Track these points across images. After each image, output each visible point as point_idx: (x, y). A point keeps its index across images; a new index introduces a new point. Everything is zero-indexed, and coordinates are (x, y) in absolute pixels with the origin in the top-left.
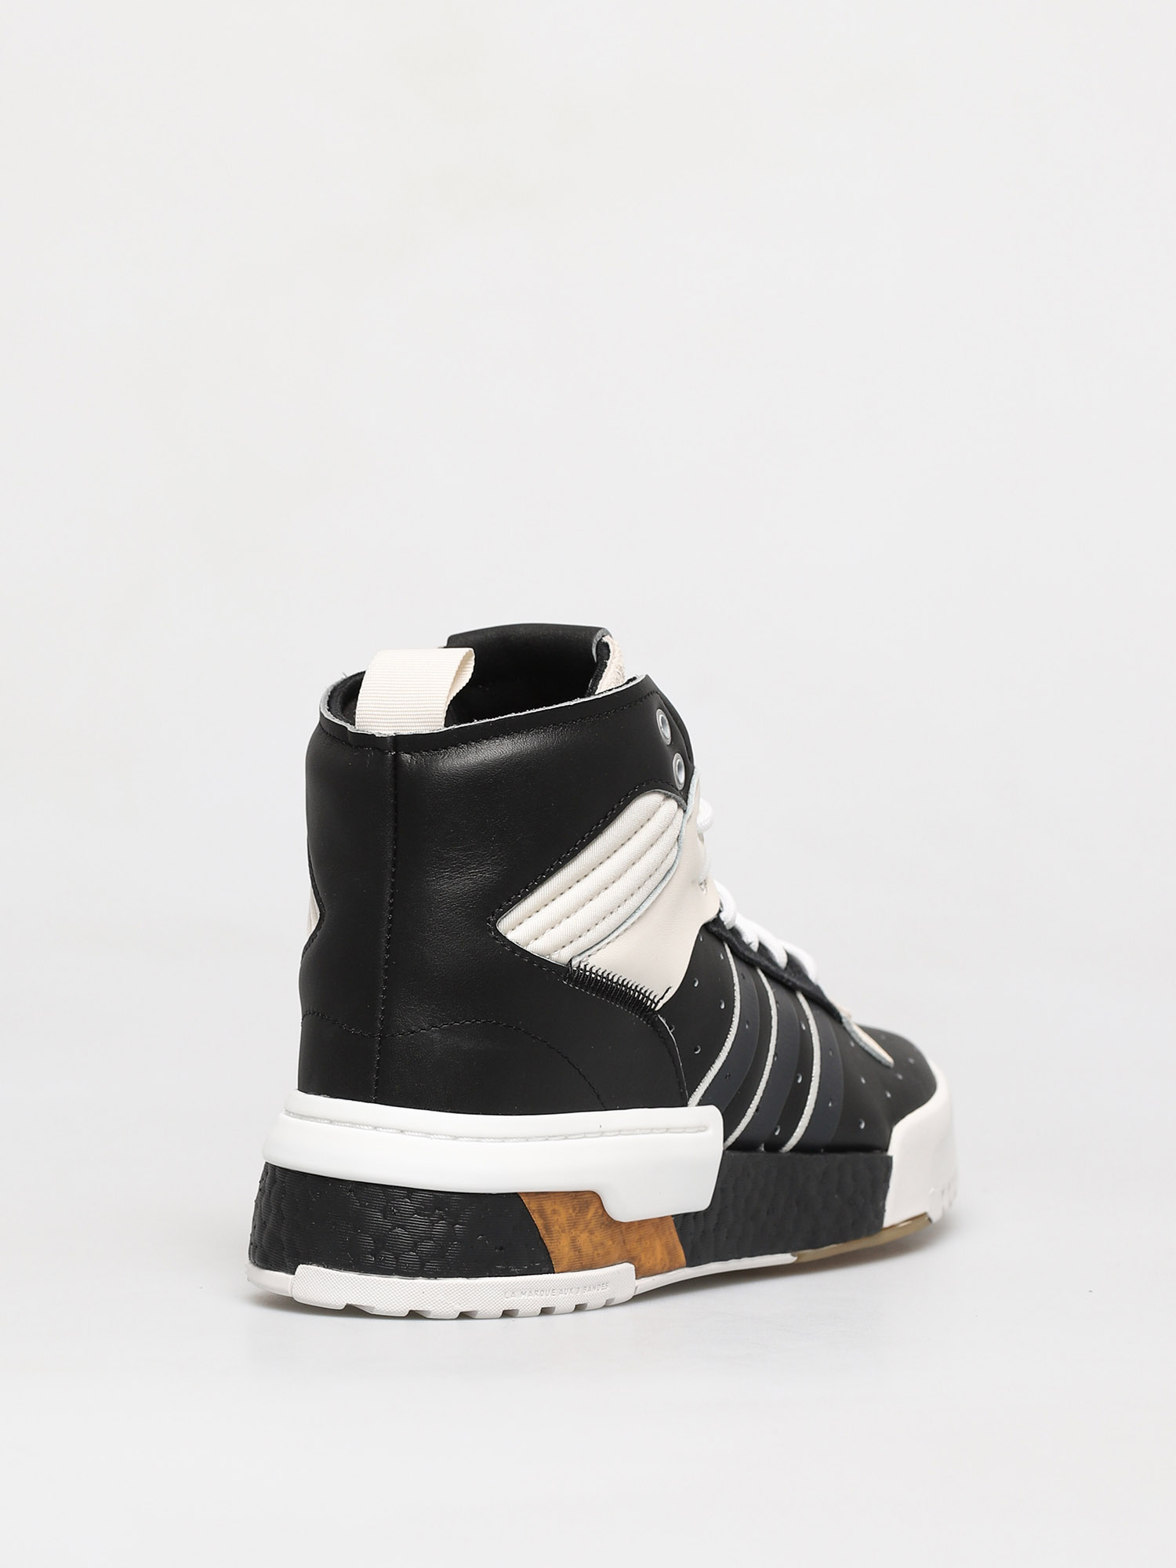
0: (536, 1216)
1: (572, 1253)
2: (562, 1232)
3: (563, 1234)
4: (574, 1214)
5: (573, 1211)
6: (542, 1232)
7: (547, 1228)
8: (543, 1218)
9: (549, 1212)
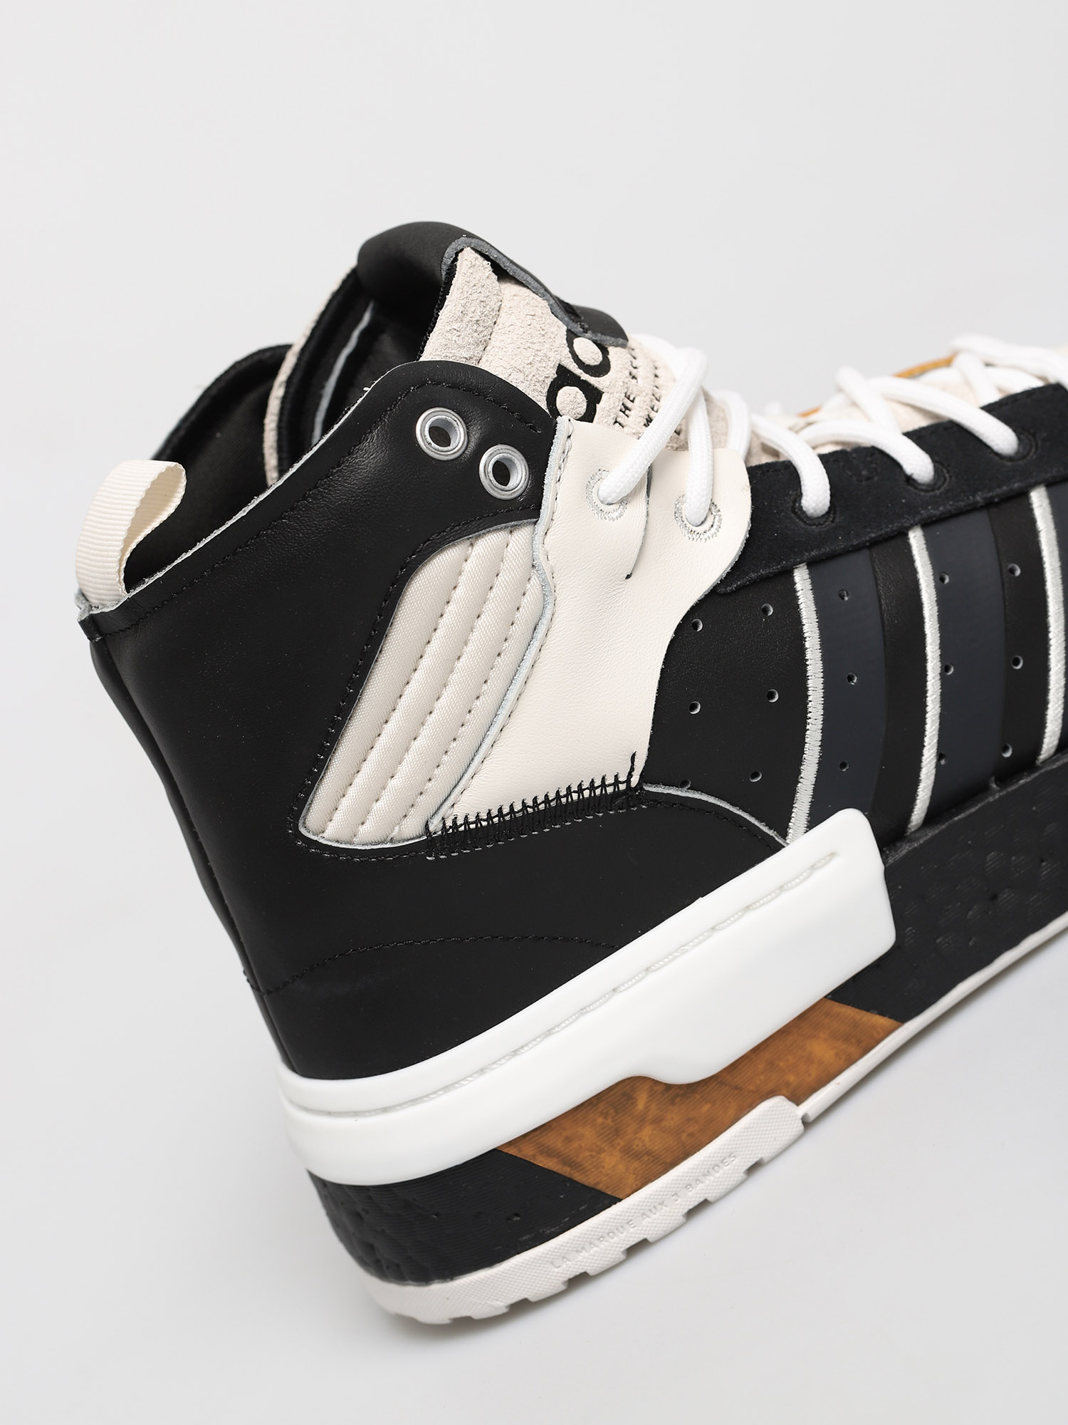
0: (543, 1159)
1: (636, 1164)
2: (599, 1153)
3: (602, 1155)
4: (609, 1121)
5: (606, 1118)
6: (565, 1171)
7: (567, 1162)
8: (554, 1156)
9: (560, 1145)
